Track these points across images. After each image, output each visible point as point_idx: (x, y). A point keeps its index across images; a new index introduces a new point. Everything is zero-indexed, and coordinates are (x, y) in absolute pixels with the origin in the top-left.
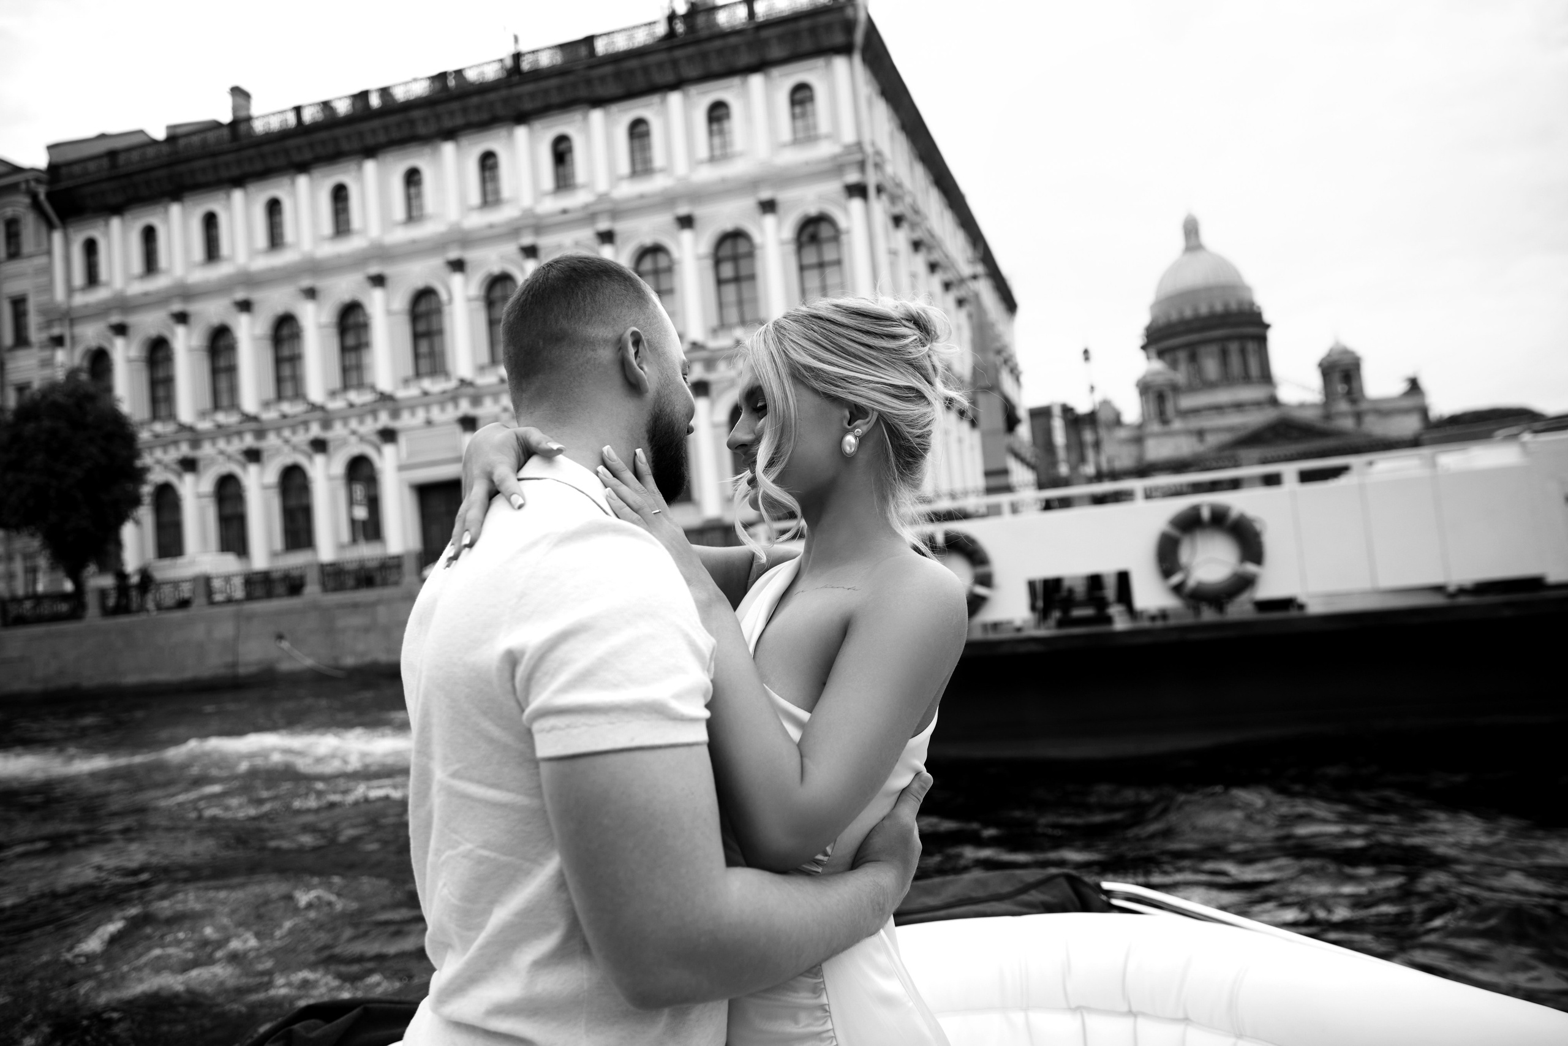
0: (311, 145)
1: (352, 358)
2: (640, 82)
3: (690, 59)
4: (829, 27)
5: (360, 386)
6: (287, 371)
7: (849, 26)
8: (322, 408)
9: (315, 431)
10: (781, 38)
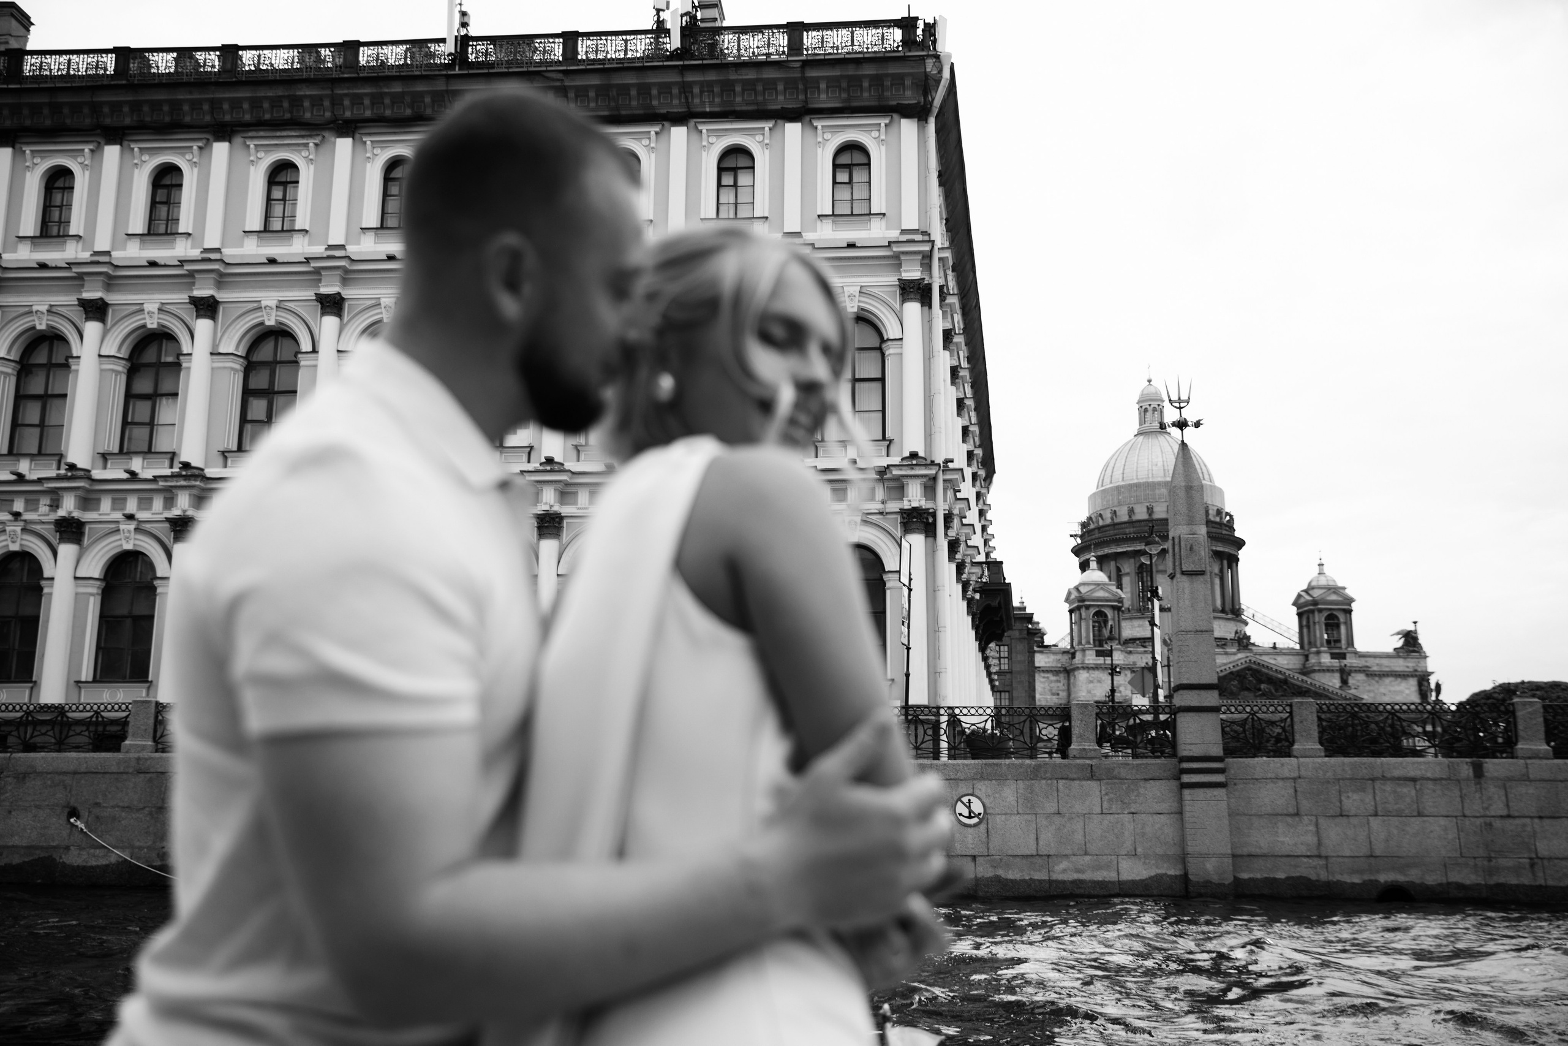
0: (136, 106)
1: (141, 410)
2: (634, 105)
3: (706, 86)
4: (899, 80)
5: (149, 452)
6: (32, 413)
7: (928, 84)
8: (86, 475)
9: (69, 506)
10: (833, 83)
